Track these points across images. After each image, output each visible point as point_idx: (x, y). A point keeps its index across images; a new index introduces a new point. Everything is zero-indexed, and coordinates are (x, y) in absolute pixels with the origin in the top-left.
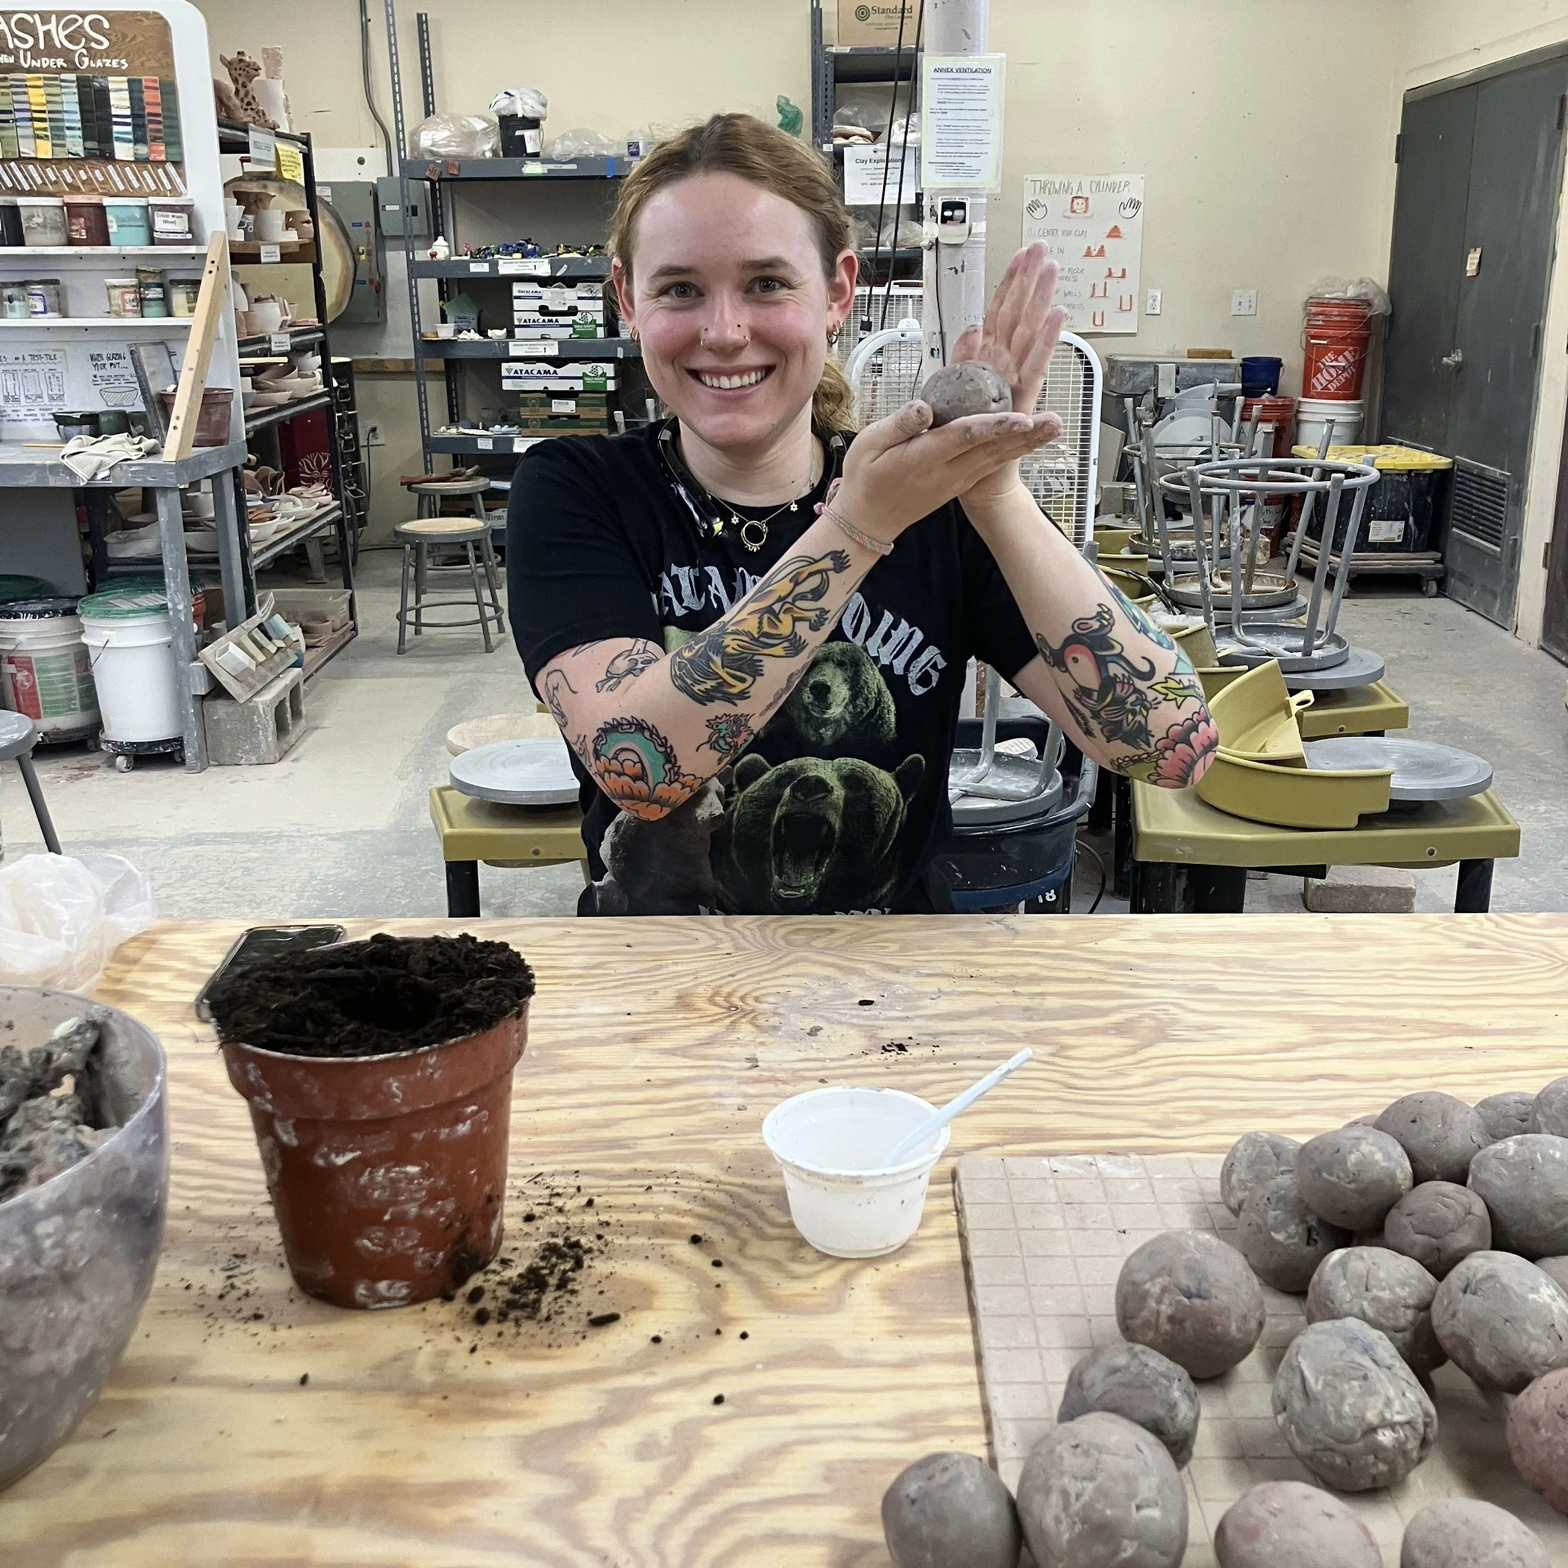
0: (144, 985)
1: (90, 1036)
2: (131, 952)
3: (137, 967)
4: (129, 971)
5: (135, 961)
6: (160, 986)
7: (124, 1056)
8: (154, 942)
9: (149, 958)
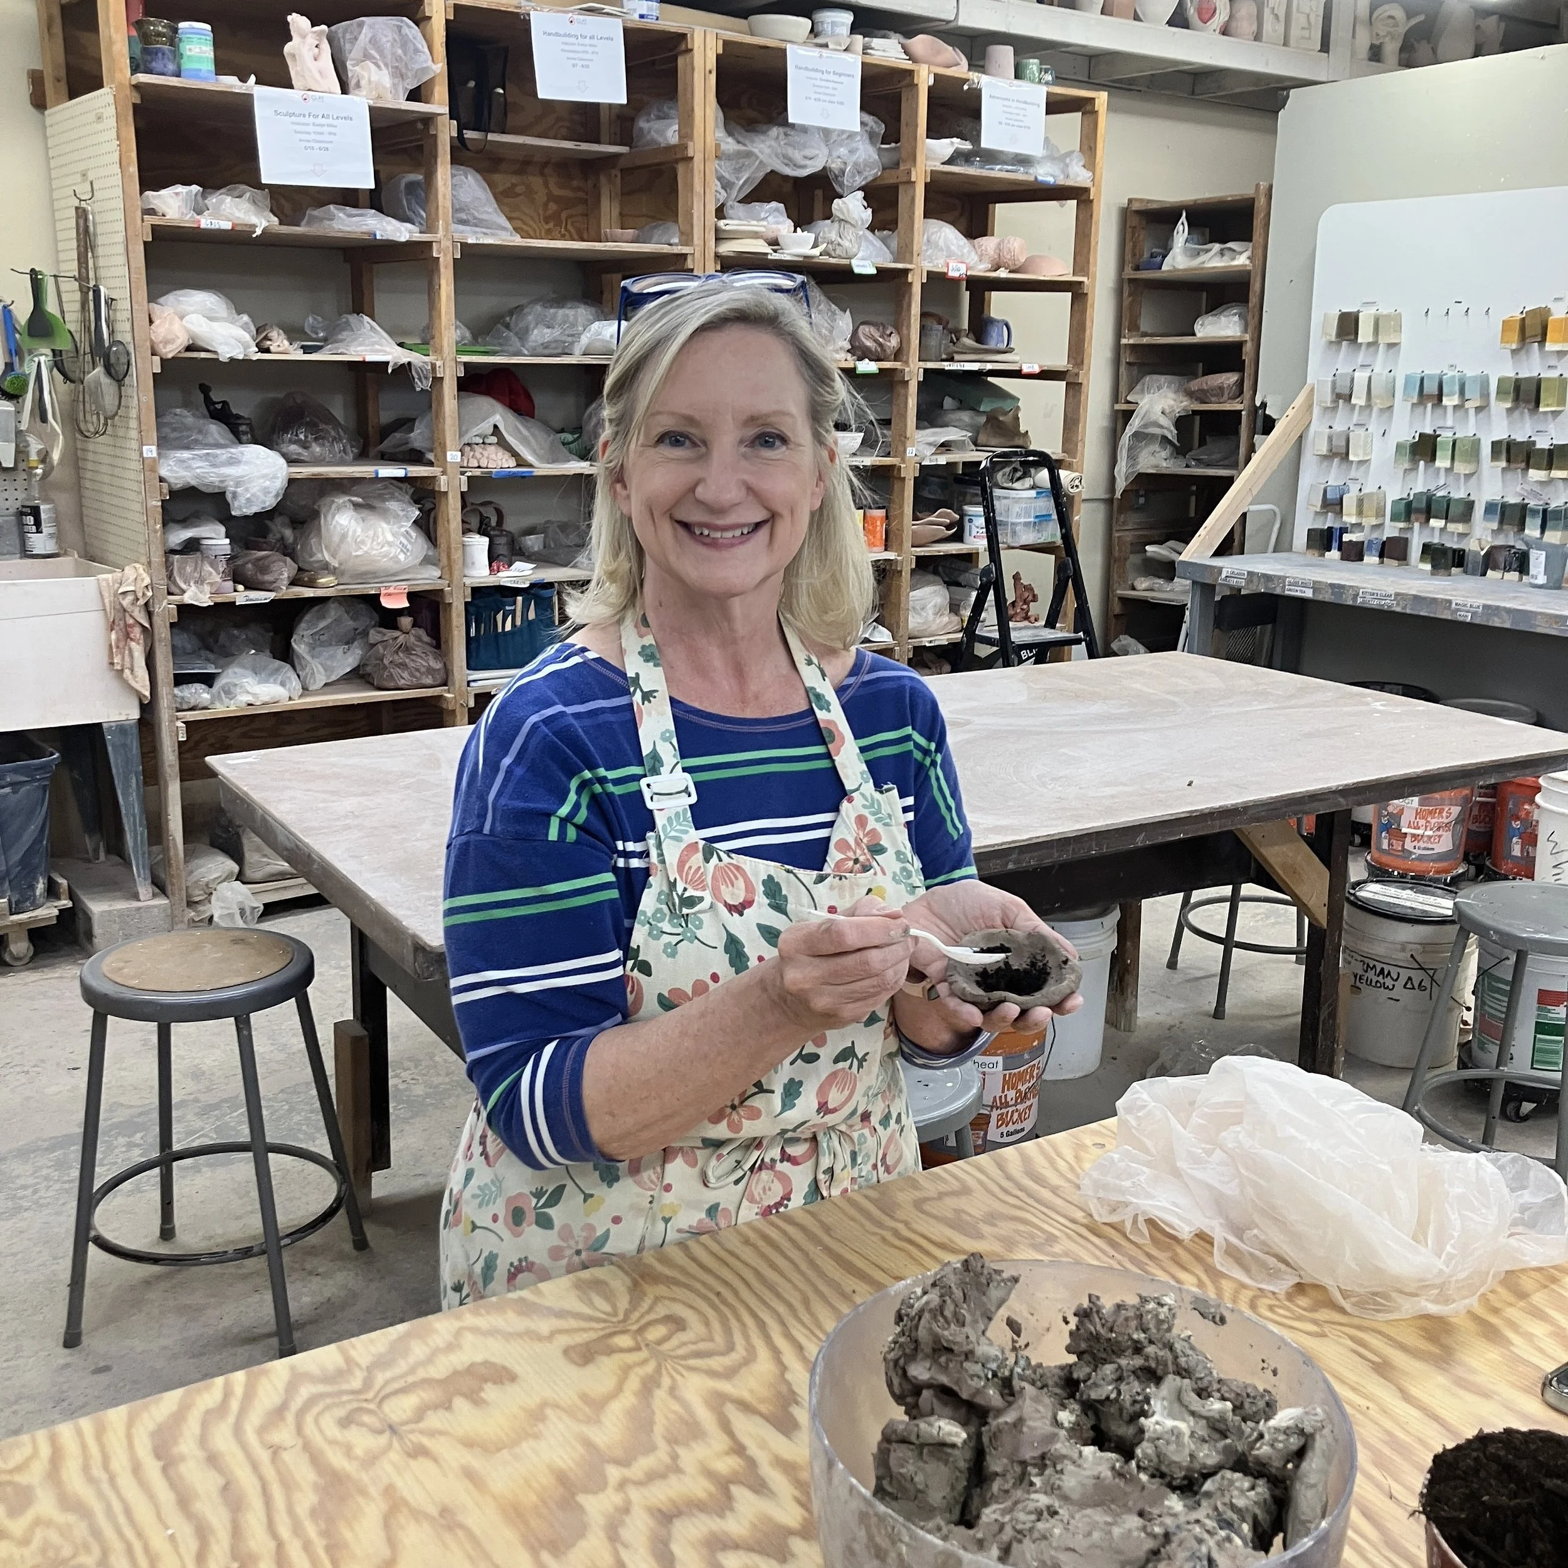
0: (1514, 1326)
1: (1295, 1442)
2: (1527, 1283)
3: (1522, 1304)
4: (1511, 1305)
5: (1523, 1295)
6: (1529, 1337)
7: (1312, 1479)
8: (1554, 1280)
9: (1539, 1299)
